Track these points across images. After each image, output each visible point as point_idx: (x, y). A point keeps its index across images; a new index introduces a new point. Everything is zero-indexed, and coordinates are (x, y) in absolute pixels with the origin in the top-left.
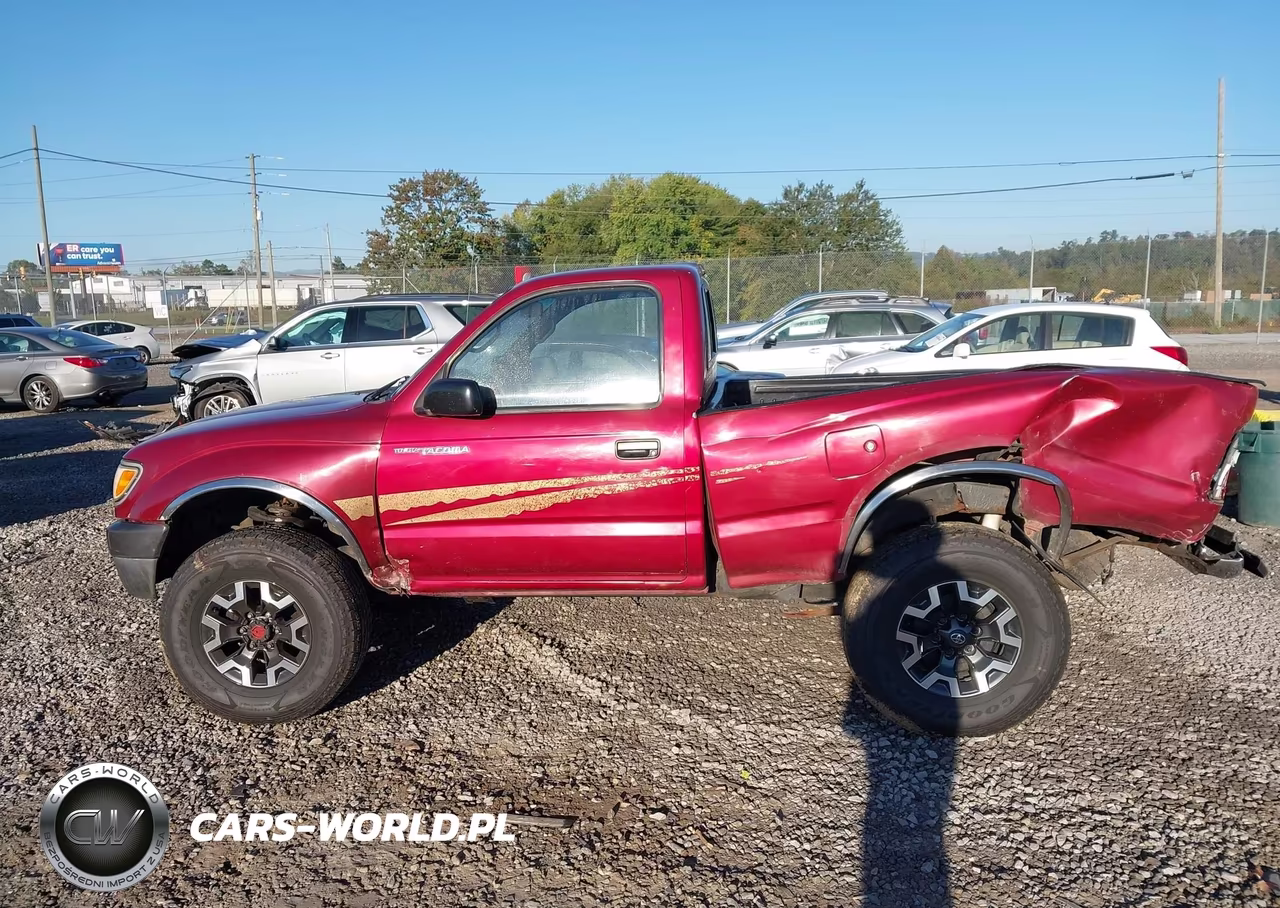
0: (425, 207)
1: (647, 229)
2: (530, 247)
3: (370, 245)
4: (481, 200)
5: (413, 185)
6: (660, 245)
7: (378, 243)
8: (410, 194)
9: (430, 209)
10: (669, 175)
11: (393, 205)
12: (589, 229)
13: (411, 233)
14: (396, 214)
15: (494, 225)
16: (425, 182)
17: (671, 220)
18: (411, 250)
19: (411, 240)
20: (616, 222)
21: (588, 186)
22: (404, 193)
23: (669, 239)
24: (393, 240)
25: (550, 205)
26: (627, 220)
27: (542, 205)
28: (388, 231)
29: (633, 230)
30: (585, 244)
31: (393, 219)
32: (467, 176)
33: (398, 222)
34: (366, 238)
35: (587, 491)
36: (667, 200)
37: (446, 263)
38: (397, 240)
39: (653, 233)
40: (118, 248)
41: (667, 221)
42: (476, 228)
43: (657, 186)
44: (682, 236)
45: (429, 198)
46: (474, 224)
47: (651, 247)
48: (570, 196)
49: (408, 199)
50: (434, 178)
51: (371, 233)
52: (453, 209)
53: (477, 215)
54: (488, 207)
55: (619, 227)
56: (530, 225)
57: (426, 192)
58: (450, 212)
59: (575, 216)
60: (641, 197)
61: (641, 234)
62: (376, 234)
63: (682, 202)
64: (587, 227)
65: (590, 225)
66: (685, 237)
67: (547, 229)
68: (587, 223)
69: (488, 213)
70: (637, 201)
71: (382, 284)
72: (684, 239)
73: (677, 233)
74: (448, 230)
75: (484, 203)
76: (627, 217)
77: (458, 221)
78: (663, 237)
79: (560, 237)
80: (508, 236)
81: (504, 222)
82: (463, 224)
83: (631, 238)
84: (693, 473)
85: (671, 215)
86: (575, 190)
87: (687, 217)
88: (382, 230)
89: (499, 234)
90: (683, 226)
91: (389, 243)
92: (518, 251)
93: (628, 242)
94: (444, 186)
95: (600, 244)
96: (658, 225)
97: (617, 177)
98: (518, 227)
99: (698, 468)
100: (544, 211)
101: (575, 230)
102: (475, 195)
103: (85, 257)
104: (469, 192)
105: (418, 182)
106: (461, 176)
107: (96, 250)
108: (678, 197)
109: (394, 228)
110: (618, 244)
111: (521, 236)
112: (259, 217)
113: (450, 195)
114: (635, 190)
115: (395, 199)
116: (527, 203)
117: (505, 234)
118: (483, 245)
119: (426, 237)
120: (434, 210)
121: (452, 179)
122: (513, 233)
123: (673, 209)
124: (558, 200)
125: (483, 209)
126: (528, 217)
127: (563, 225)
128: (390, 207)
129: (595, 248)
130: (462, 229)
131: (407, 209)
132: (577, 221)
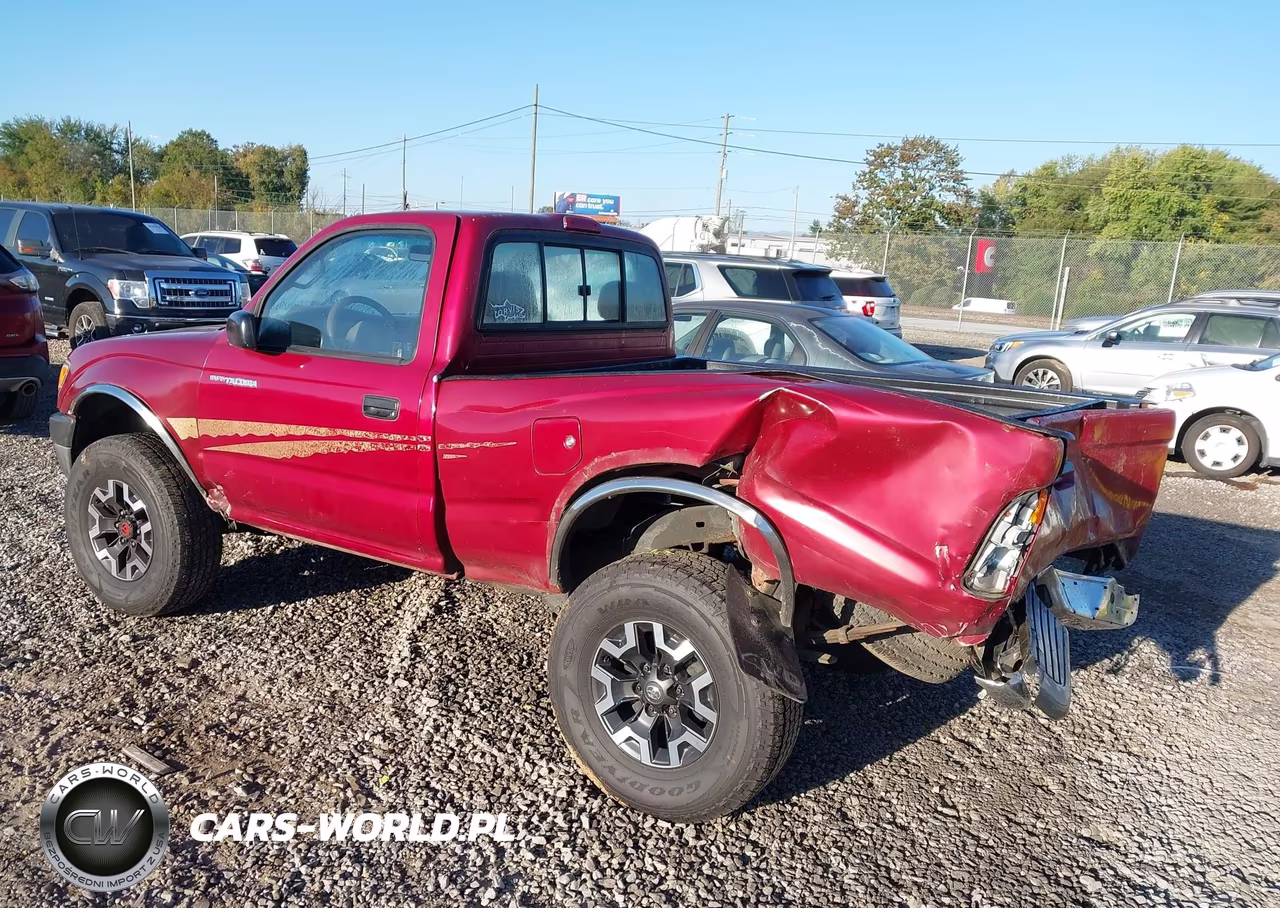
0: (898, 174)
1: (1143, 206)
2: (1007, 221)
3: (837, 210)
4: (959, 168)
5: (890, 151)
6: (1157, 226)
7: (846, 208)
8: (886, 160)
9: (903, 175)
10: (1184, 147)
11: (867, 170)
12: (1075, 204)
13: (879, 200)
14: (870, 180)
15: (968, 195)
16: (903, 148)
17: (1177, 198)
18: (877, 216)
19: (879, 206)
20: (1107, 198)
21: (1086, 158)
22: (880, 158)
23: (1170, 219)
24: (861, 205)
25: (1039, 177)
26: (1121, 196)
27: (1029, 176)
28: (857, 196)
29: (1127, 208)
30: (1069, 220)
31: (865, 184)
32: (949, 143)
33: (868, 188)
34: (834, 202)
35: (339, 445)
36: (1175, 176)
37: (909, 231)
38: (864, 206)
39: (1151, 212)
40: (617, 200)
41: (1172, 198)
42: (949, 198)
43: (1167, 159)
44: (1189, 218)
45: (904, 164)
46: (947, 193)
47: (1146, 227)
48: (1062, 168)
49: (883, 166)
50: (913, 144)
51: (841, 197)
52: (927, 177)
53: (951, 184)
54: (965, 176)
55: (1110, 203)
56: (1011, 197)
57: (902, 159)
58: (924, 179)
59: (1061, 189)
60: (1144, 171)
61: (1136, 213)
62: (845, 199)
63: (1196, 178)
64: (1074, 202)
65: (1078, 199)
66: (1191, 218)
67: (1028, 201)
68: (1075, 197)
69: (965, 182)
70: (1139, 174)
71: (841, 249)
72: (1190, 220)
73: (1182, 213)
74: (919, 198)
75: (962, 172)
76: (1121, 193)
77: (930, 190)
78: (1163, 216)
79: (1043, 209)
80: (984, 207)
81: (982, 192)
82: (935, 193)
83: (1123, 216)
84: (425, 443)
85: (1178, 193)
86: (1069, 161)
87: (1199, 196)
88: (851, 196)
89: (975, 204)
90: (1191, 205)
91: (856, 209)
92: (993, 224)
93: (1119, 219)
94: (923, 152)
95: (1086, 220)
96: (1159, 203)
97: (1123, 147)
98: (998, 198)
99: (430, 438)
100: (1029, 183)
101: (1058, 205)
102: (954, 163)
103: (590, 206)
104: (948, 159)
105: (896, 148)
106: (942, 143)
107: (599, 201)
108: (1191, 172)
109: (864, 194)
110: (1106, 222)
111: (998, 208)
112: (724, 176)
113: (926, 162)
114: (1138, 164)
115: (870, 164)
116: (1011, 174)
117: (981, 205)
118: (952, 215)
119: (894, 204)
120: (906, 176)
121: (933, 146)
122: (990, 204)
123: (1182, 187)
124: (1049, 172)
125: (958, 178)
126: (1012, 188)
127: (1048, 199)
128: (863, 172)
129: (1078, 225)
130: (933, 198)
131: (881, 175)
132: (1064, 194)
